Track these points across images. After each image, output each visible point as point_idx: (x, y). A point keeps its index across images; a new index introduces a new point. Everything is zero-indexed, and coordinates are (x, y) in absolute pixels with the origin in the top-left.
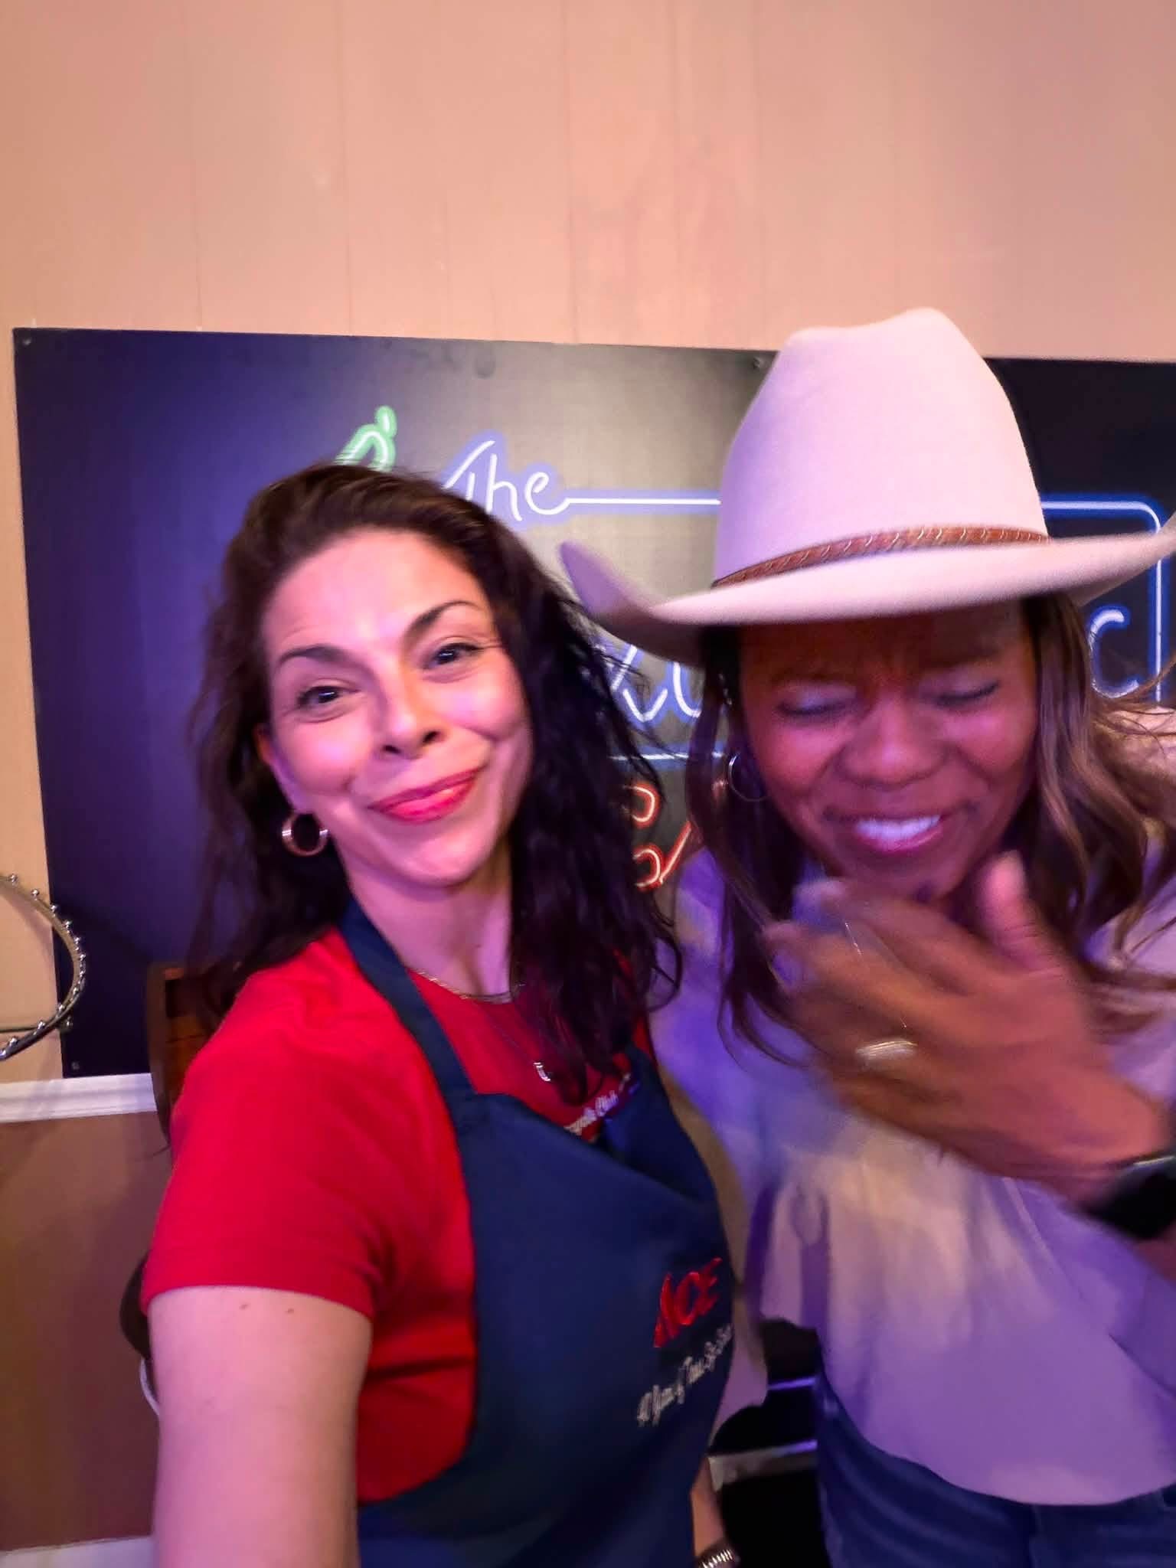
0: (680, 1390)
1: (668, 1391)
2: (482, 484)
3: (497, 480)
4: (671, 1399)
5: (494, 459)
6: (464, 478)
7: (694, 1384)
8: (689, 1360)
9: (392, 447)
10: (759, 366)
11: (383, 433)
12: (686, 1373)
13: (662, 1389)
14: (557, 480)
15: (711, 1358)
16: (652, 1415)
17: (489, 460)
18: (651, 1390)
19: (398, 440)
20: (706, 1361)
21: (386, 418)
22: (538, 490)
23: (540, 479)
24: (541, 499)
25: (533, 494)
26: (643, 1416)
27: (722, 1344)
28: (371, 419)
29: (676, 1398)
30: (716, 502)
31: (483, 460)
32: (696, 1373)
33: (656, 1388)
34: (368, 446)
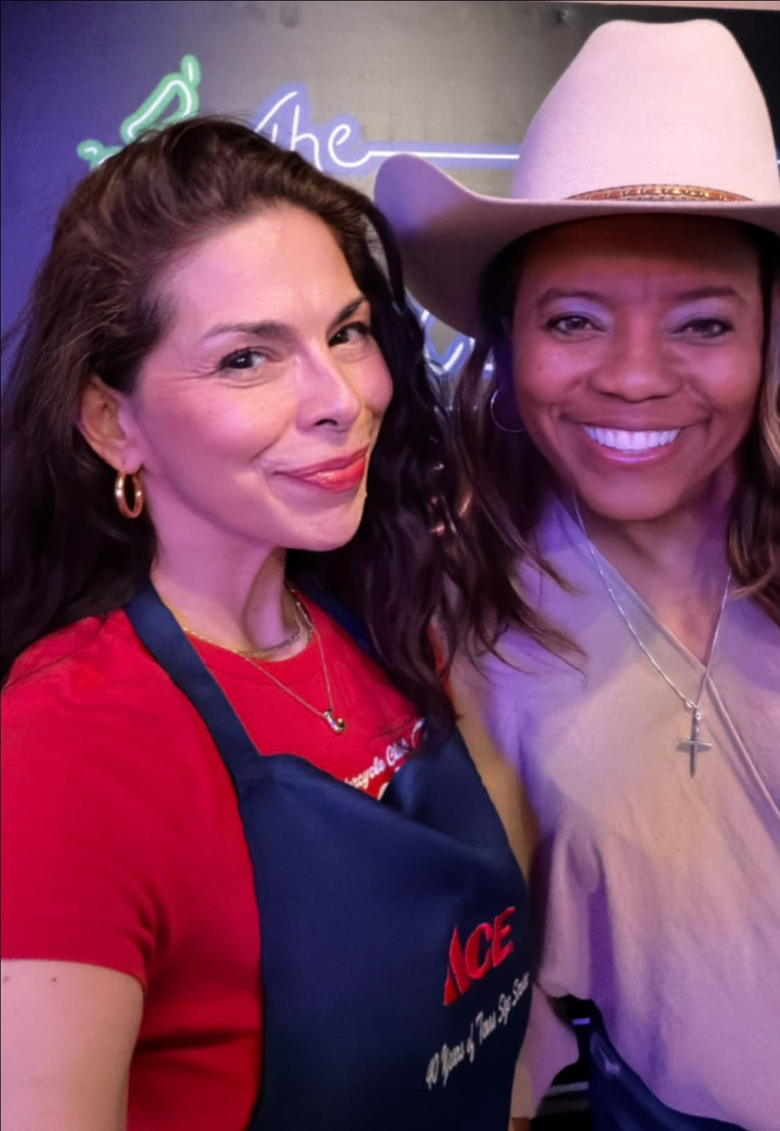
0: (471, 1047)
1: (457, 1049)
2: (286, 131)
3: (300, 132)
4: (461, 1057)
5: (297, 109)
6: (269, 126)
7: (485, 1041)
8: (480, 1015)
9: (196, 97)
10: (563, 17)
11: (186, 81)
12: (477, 1030)
13: (451, 1048)
14: (361, 132)
15: (505, 1010)
16: (440, 1077)
17: (293, 112)
18: (440, 1052)
19: (202, 90)
20: (499, 1014)
21: (191, 67)
22: (339, 142)
23: (342, 133)
24: (343, 152)
25: (336, 147)
26: (431, 1078)
27: (518, 994)
28: (176, 68)
29: (467, 1056)
30: (516, 157)
31: (289, 108)
32: (488, 1027)
33: (445, 1047)
34: (173, 95)
